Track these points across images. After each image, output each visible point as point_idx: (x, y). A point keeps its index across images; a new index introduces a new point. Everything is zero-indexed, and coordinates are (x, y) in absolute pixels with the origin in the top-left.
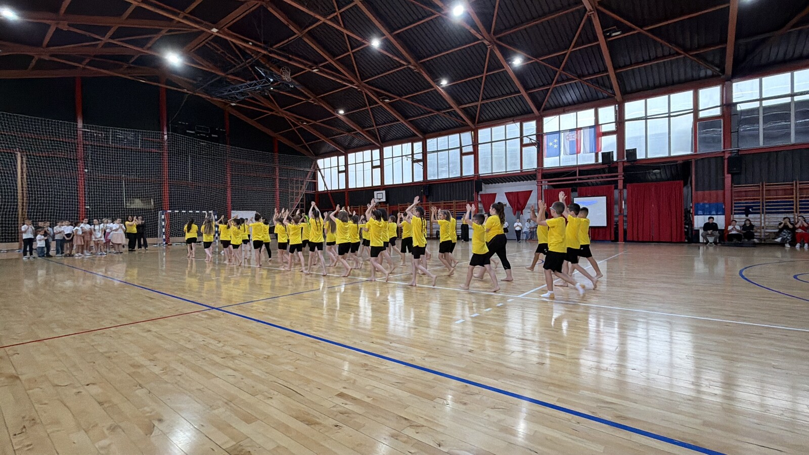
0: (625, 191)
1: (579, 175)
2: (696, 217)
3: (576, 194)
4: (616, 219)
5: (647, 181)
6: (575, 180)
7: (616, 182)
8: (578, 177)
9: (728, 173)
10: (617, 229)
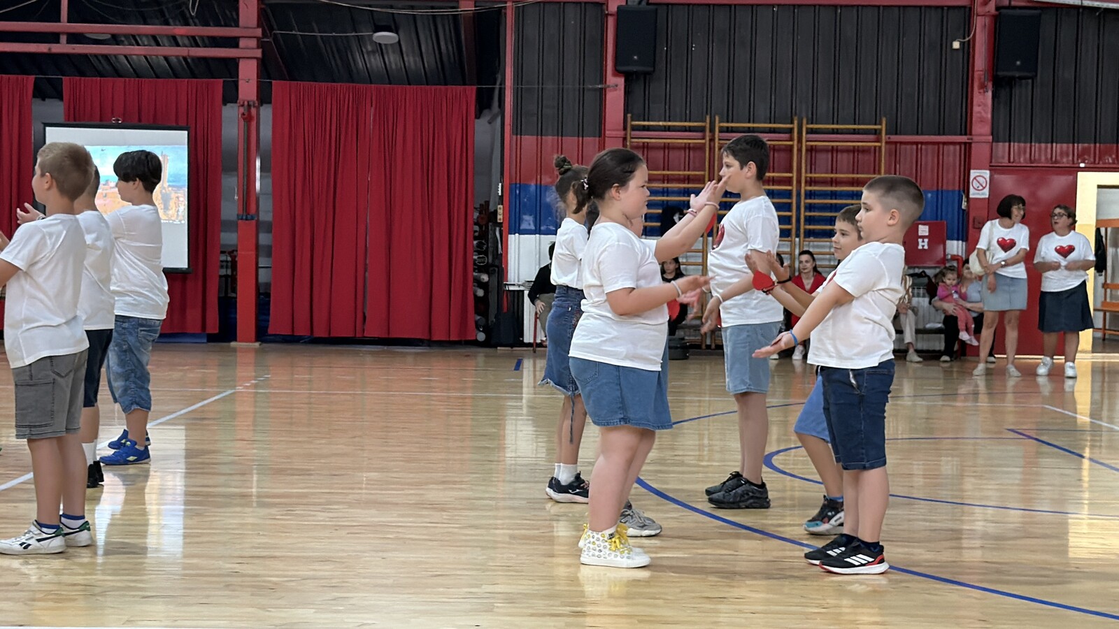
0: (266, 113)
1: (69, 21)
2: (513, 239)
3: (56, 108)
4: (228, 238)
5: (351, 76)
6: (54, 38)
7: (229, 68)
8: (64, 25)
9: (617, 72)
10: (230, 282)
